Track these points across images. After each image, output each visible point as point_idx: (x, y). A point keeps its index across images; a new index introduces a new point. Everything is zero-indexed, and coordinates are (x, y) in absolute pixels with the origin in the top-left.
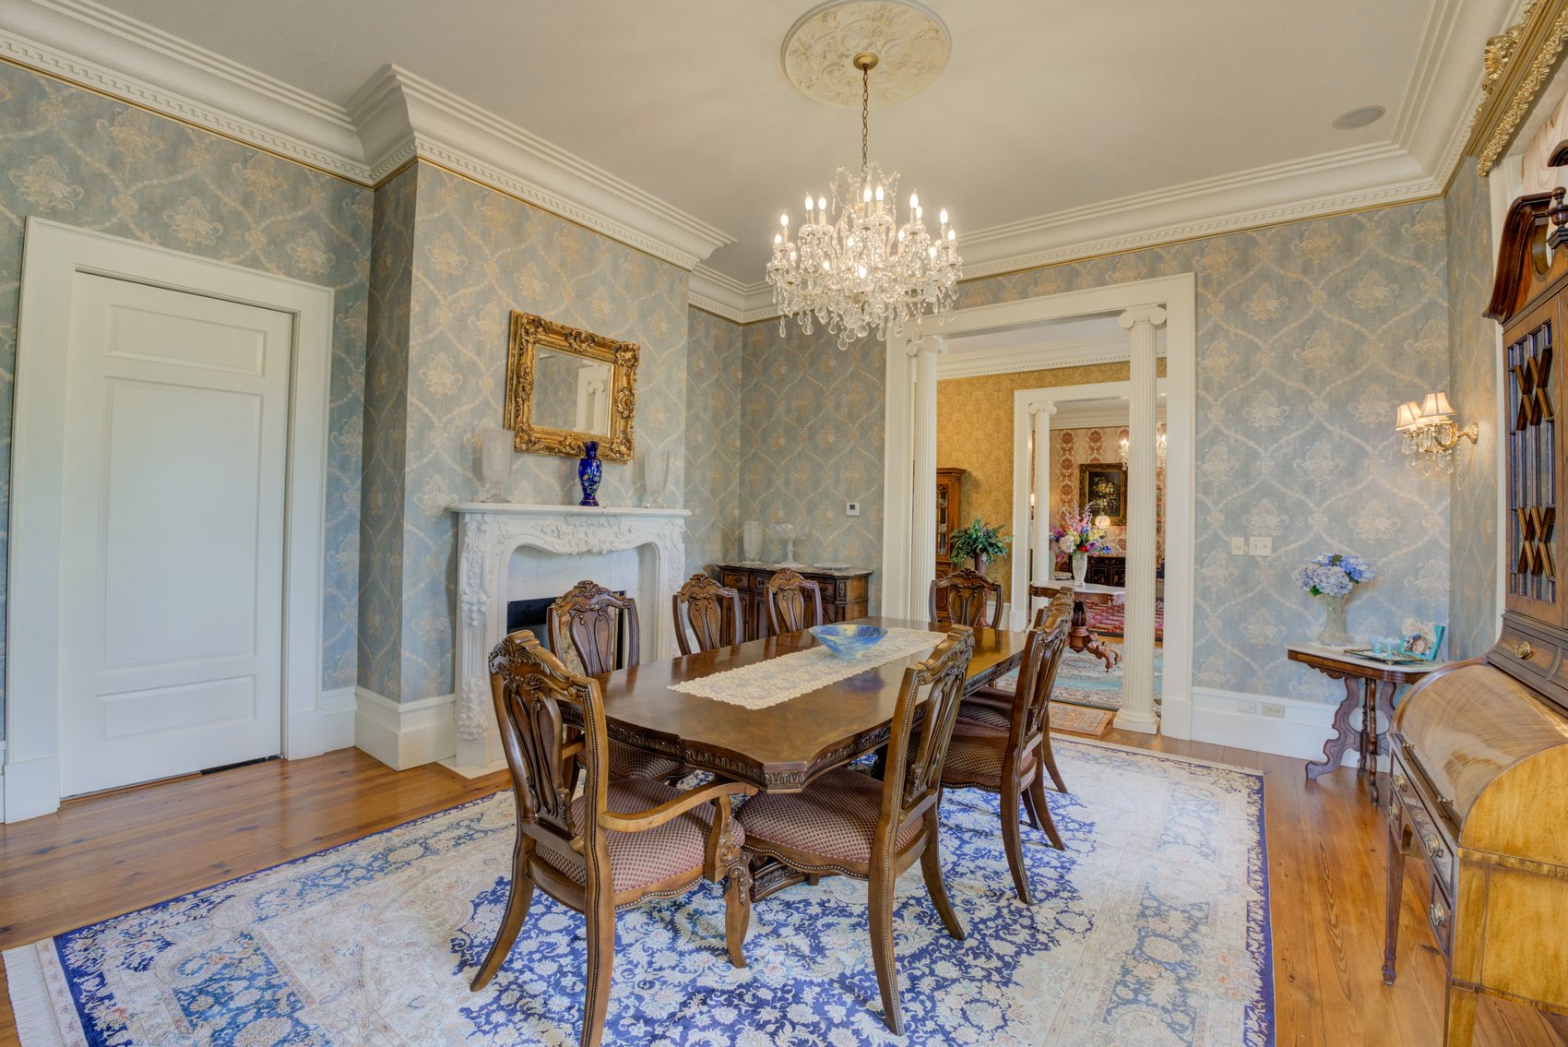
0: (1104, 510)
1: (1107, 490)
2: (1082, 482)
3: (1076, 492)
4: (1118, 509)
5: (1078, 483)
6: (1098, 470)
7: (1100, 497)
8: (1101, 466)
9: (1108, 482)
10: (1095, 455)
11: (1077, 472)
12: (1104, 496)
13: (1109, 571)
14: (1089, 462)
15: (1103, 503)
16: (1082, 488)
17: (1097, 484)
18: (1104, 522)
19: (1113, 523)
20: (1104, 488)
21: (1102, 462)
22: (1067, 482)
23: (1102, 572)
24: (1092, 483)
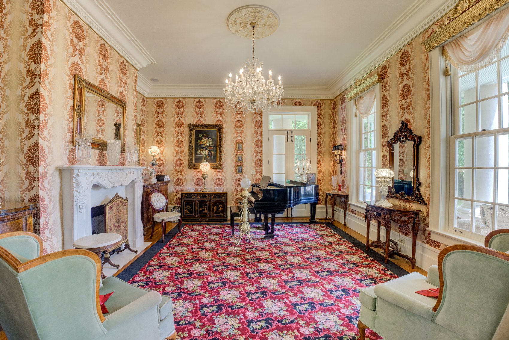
0: (205, 158)
1: (208, 143)
2: (190, 137)
3: (186, 145)
4: (215, 157)
5: (187, 138)
6: (201, 129)
7: (203, 149)
8: (203, 125)
9: (208, 138)
10: (199, 118)
11: (186, 130)
12: (205, 148)
13: (210, 203)
14: (195, 123)
15: (205, 153)
16: (190, 142)
17: (201, 139)
18: (205, 167)
19: (213, 168)
20: (205, 142)
21: (204, 123)
22: (179, 137)
23: (205, 205)
24: (197, 139)
